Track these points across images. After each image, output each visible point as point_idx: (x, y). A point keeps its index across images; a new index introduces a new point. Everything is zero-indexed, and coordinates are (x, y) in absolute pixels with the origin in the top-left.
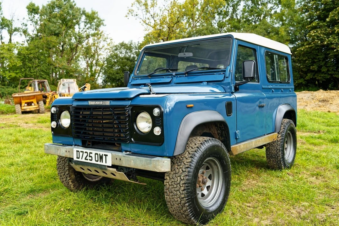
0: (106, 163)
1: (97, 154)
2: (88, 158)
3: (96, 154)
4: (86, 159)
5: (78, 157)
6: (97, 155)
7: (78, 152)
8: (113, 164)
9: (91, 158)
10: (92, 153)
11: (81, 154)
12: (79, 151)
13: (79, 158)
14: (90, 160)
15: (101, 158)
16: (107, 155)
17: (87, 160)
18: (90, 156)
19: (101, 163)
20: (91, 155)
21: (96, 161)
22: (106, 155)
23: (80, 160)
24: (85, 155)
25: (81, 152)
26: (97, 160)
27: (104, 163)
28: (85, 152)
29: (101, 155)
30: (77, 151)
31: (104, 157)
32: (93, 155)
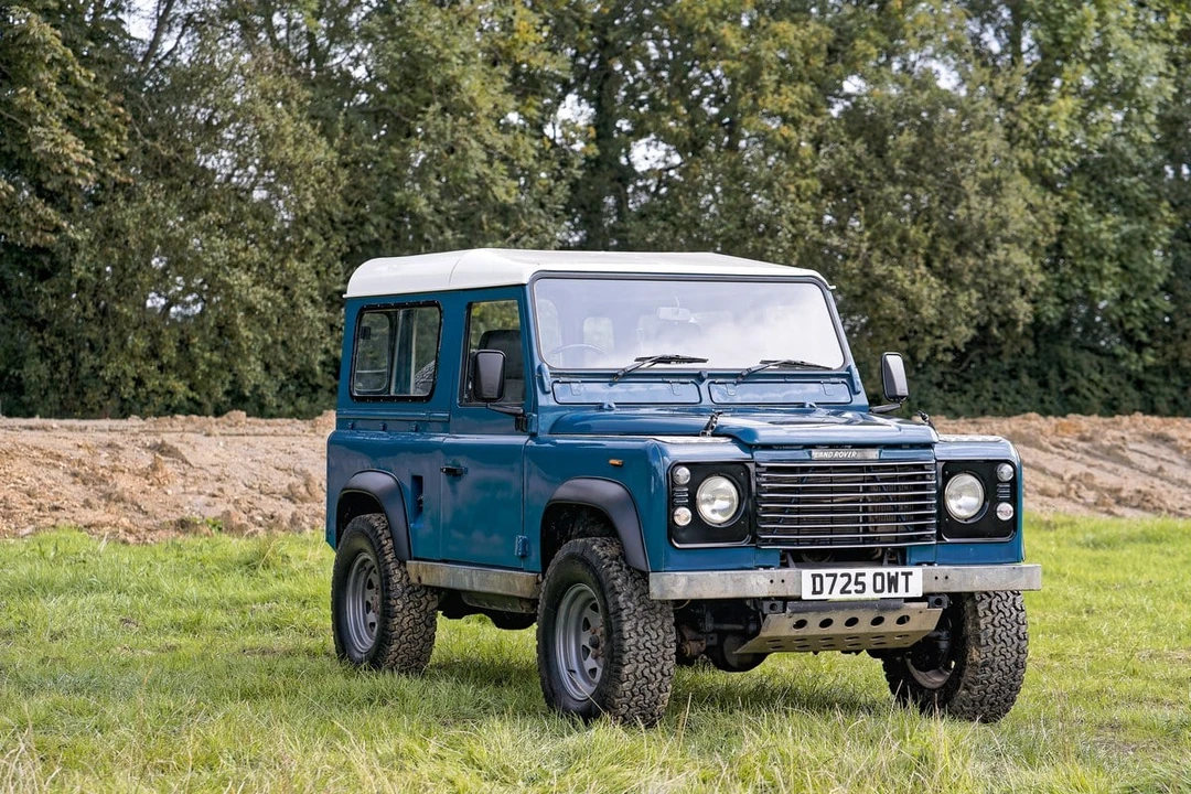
0: (907, 591)
1: (882, 575)
2: (852, 587)
3: (876, 575)
4: (843, 591)
5: (818, 589)
6: (879, 579)
7: (818, 579)
8: (928, 590)
9: (860, 588)
10: (863, 574)
11: (828, 582)
12: (820, 576)
13: (820, 593)
14: (857, 591)
15: (893, 581)
16: (911, 573)
17: (850, 592)
18: (857, 583)
19: (893, 595)
20: (860, 579)
21: (876, 591)
22: (907, 574)
23: (825, 596)
24: (841, 582)
25: (827, 575)
26: (879, 587)
27: (901, 593)
28: (842, 575)
29: (893, 574)
30: (814, 576)
31: (902, 580)
32: (868, 580)
